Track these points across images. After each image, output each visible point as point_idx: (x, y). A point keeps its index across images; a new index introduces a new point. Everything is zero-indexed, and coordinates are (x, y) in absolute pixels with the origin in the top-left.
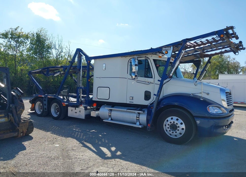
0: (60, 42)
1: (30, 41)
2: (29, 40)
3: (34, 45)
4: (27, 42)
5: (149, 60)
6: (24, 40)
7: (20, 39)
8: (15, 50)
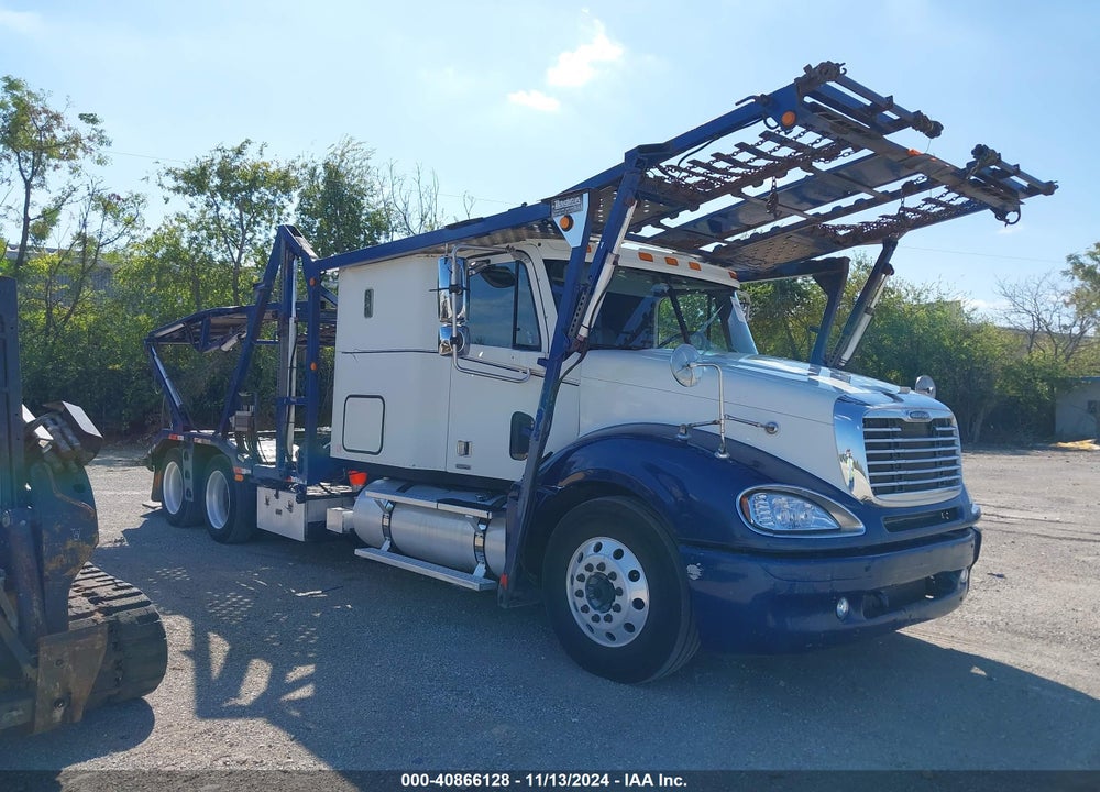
0: (428, 198)
1: (297, 200)
2: (295, 194)
3: (314, 215)
4: (286, 202)
5: (529, 265)
6: (271, 197)
7: (256, 194)
8: (237, 241)
